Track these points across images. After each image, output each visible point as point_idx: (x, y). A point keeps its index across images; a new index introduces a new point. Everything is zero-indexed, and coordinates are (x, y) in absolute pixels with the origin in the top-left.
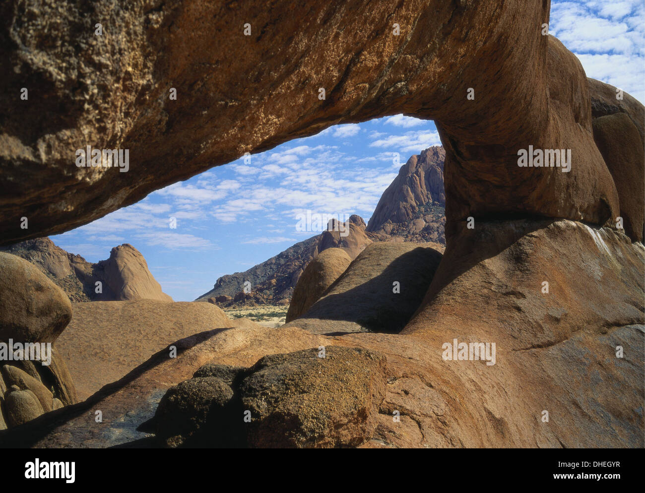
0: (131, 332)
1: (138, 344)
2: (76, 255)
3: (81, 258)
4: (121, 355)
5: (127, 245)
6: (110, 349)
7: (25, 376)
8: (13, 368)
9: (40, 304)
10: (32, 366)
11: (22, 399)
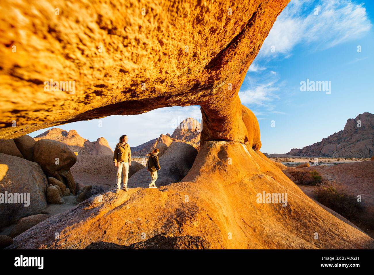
6: (91, 170)
7: (56, 181)
8: (52, 178)
9: (65, 157)
10: (60, 177)
11: (53, 189)
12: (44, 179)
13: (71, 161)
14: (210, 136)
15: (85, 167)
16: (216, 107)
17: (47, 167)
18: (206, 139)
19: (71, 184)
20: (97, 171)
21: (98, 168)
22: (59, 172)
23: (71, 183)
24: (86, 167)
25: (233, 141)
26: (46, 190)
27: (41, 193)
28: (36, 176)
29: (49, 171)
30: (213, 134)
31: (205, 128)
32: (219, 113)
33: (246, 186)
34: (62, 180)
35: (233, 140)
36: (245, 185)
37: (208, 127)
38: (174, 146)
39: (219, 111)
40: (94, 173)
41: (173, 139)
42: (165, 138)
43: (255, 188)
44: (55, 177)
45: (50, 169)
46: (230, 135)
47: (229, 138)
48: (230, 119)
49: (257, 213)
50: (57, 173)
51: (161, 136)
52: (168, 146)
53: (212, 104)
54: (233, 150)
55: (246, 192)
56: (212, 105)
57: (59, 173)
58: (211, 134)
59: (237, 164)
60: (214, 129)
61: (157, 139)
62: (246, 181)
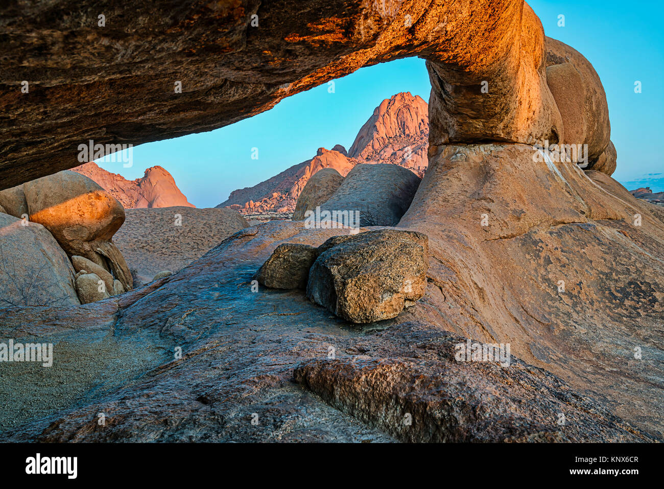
0: (170, 231)
1: (176, 239)
2: (116, 174)
3: (121, 177)
4: (163, 248)
5: (158, 167)
6: (155, 243)
7: (89, 263)
8: (80, 257)
9: (100, 210)
10: (95, 256)
11: (90, 280)
12: (64, 260)
13: (114, 218)
14: (452, 134)
15: (140, 238)
16: (455, 57)
17: (65, 233)
18: (443, 141)
19: (121, 271)
20: (170, 245)
21: (171, 239)
22: (93, 244)
23: (122, 269)
24: (143, 236)
25: (514, 143)
26: (76, 283)
27: (68, 287)
28: (50, 253)
29: (70, 243)
30: (461, 125)
31: (440, 114)
32: (467, 70)
33: (540, 244)
34: (101, 263)
35: (515, 140)
36: (535, 243)
37: (448, 111)
38: (360, 173)
39: (467, 66)
40: (164, 250)
41: (353, 159)
42: (330, 157)
43: (562, 251)
44: (86, 255)
45: (71, 239)
46: (506, 127)
47: (502, 135)
48: (500, 84)
49: (561, 299)
50: (87, 247)
51: (320, 152)
52: (343, 174)
53: (443, 51)
54: (513, 166)
55: (539, 256)
56: (445, 54)
57: (92, 247)
58: (456, 128)
59: (520, 197)
60: (462, 114)
61: (308, 163)
62: (542, 234)
